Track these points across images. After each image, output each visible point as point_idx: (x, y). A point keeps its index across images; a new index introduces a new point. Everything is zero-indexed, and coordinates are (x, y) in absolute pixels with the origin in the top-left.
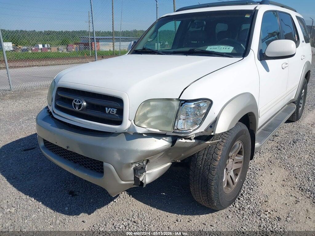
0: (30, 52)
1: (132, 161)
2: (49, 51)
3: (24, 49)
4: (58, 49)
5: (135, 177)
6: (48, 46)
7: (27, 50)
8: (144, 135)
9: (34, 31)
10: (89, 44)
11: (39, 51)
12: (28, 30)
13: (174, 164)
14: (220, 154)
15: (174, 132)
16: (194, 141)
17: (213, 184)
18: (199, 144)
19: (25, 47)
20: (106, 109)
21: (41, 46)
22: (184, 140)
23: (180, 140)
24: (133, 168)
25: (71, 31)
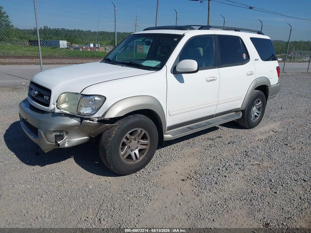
0: (81, 50)
1: (52, 130)
2: (97, 50)
3: (76, 47)
4: (105, 49)
5: (55, 141)
6: (98, 46)
7: (78, 48)
8: (63, 115)
9: (90, 31)
10: (134, 46)
11: (88, 50)
12: (84, 30)
13: (91, 138)
14: (114, 133)
15: (78, 114)
16: (96, 122)
17: (107, 152)
18: (100, 125)
19: (77, 46)
20: (44, 96)
21: (92, 45)
22: (88, 121)
23: (86, 121)
24: (54, 134)
25: (122, 32)
